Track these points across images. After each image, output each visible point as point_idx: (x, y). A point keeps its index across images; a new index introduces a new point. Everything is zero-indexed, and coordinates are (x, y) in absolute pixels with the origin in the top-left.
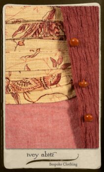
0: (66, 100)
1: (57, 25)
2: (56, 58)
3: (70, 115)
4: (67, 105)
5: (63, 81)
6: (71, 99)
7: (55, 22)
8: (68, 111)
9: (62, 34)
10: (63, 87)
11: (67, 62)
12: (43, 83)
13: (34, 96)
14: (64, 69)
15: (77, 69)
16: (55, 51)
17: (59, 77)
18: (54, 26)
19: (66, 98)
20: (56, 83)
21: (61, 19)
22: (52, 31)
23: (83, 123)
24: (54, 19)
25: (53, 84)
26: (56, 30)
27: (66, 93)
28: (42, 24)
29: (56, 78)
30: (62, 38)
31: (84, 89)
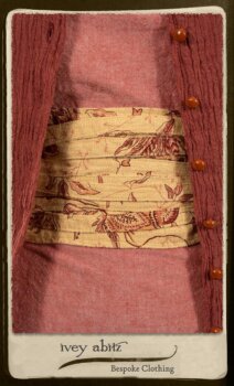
0: (184, 247)
1: (175, 140)
2: (173, 186)
3: (189, 270)
4: (185, 255)
5: (182, 218)
6: (192, 246)
7: (173, 136)
8: (188, 263)
9: (182, 153)
10: (181, 227)
11: (188, 192)
12: (153, 221)
13: (140, 238)
14: (183, 202)
15: (201, 203)
16: (172, 175)
17: (176, 212)
18: (172, 141)
19: (184, 244)
20: (171, 221)
21: (182, 133)
22: (168, 148)
23: (208, 282)
24: (172, 133)
25: (167, 223)
26: (175, 148)
27: (185, 237)
28: (156, 139)
29: (171, 214)
30: (182, 159)
31: (211, 232)
